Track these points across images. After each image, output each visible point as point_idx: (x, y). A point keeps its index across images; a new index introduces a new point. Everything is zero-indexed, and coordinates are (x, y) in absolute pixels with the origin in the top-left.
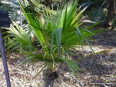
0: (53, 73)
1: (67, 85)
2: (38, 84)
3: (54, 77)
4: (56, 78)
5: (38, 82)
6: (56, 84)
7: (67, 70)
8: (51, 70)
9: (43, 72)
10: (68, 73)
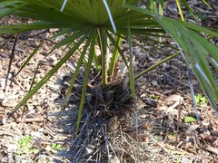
0: (105, 88)
1: (171, 150)
2: (38, 144)
3: (112, 107)
4: (120, 115)
5: (37, 135)
6: (117, 142)
7: (170, 83)
8: (96, 76)
9: (61, 82)
10: (178, 98)
